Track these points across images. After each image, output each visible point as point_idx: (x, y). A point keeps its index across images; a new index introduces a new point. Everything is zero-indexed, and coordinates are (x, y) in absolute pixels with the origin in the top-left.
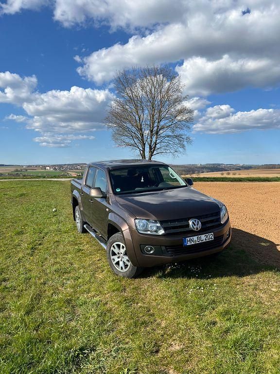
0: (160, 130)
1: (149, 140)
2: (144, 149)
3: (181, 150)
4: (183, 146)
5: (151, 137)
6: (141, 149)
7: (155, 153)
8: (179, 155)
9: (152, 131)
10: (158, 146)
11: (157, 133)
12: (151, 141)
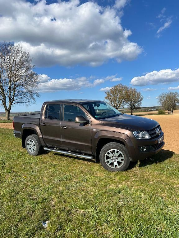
0: (16, 87)
1: (8, 94)
2: (5, 100)
3: (32, 101)
4: (34, 99)
5: (10, 92)
6: (3, 100)
7: (14, 102)
8: (31, 104)
9: (10, 88)
10: (15, 98)
11: (14, 89)
12: (10, 94)
